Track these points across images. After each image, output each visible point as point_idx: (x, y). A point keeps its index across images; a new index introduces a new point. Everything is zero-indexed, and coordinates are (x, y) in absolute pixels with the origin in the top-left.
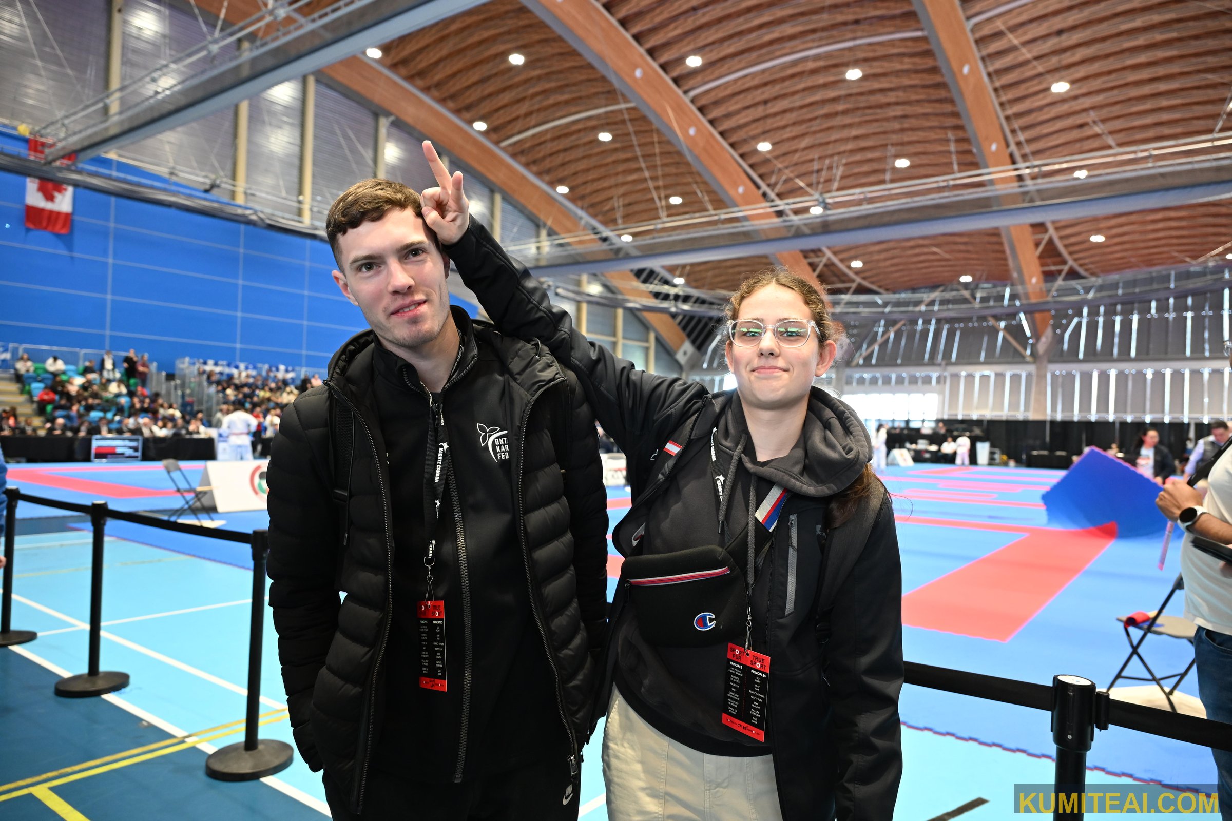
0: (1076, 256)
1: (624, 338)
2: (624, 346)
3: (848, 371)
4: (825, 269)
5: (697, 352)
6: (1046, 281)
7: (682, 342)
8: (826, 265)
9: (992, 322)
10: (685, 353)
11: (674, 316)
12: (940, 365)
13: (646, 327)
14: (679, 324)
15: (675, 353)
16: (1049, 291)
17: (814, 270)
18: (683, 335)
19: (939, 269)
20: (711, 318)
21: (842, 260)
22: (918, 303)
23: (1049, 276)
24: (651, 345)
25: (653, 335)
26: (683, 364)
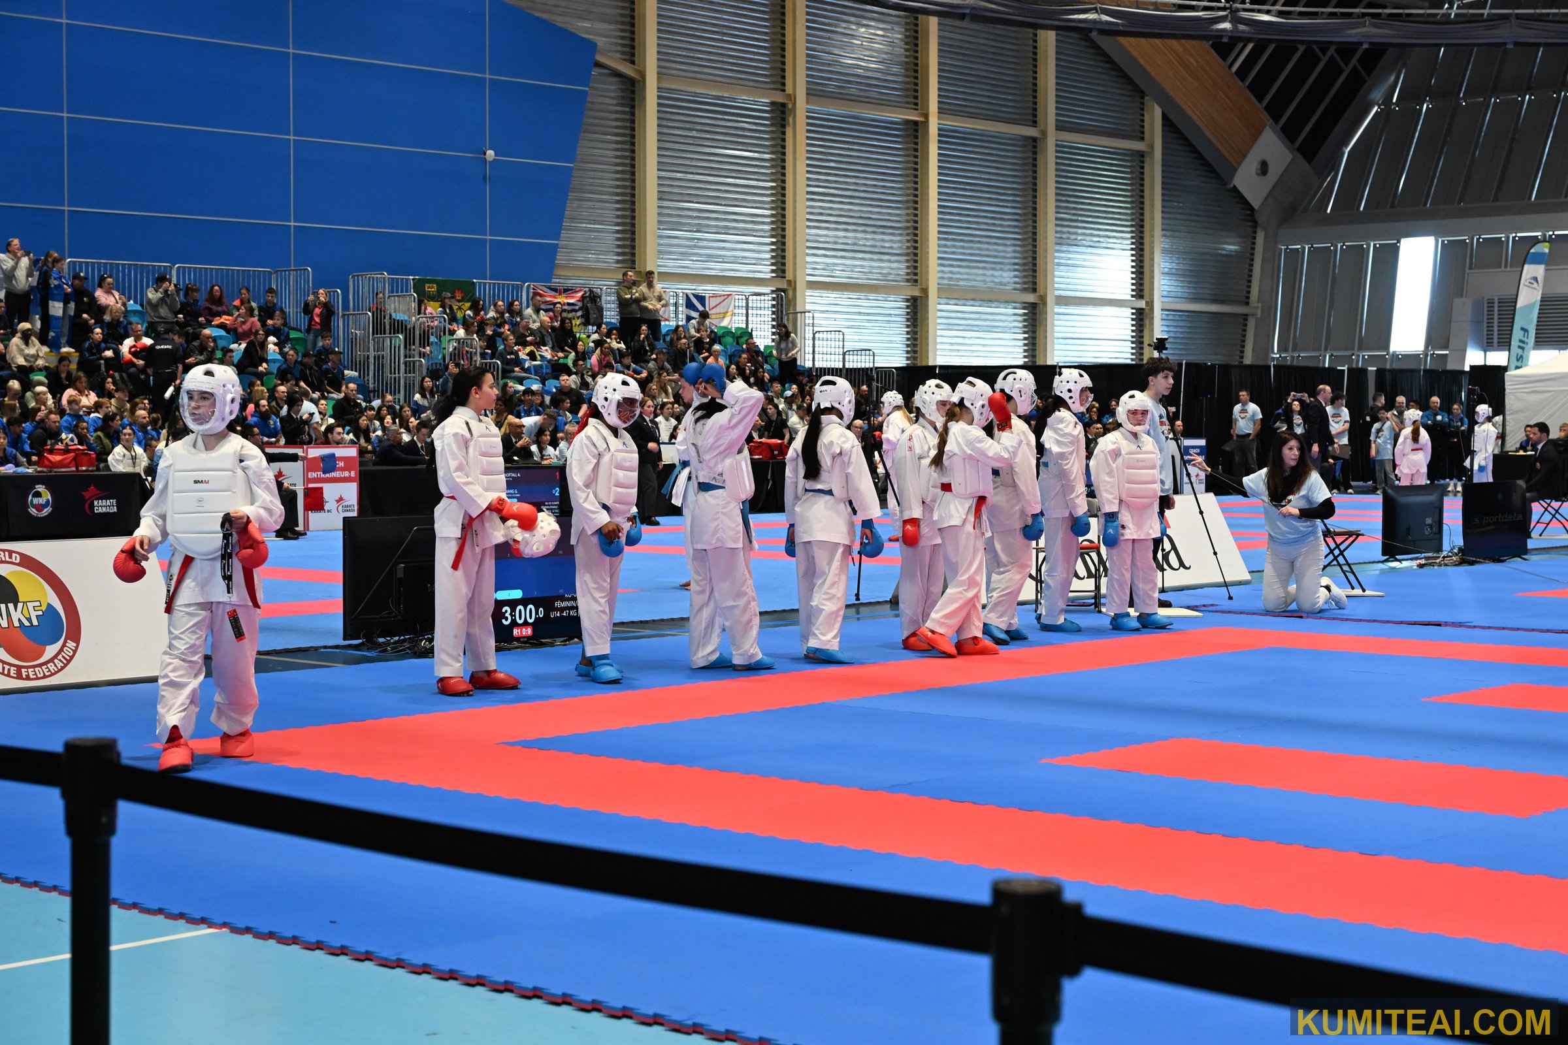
1: (1061, 127)
2: (1059, 149)
5: (1304, 164)
7: (1256, 134)
10: (1264, 168)
13: (1137, 92)
14: (1242, 73)
15: (1233, 171)
18: (1258, 109)
24: (1152, 147)
25: (1158, 111)
26: (1256, 204)
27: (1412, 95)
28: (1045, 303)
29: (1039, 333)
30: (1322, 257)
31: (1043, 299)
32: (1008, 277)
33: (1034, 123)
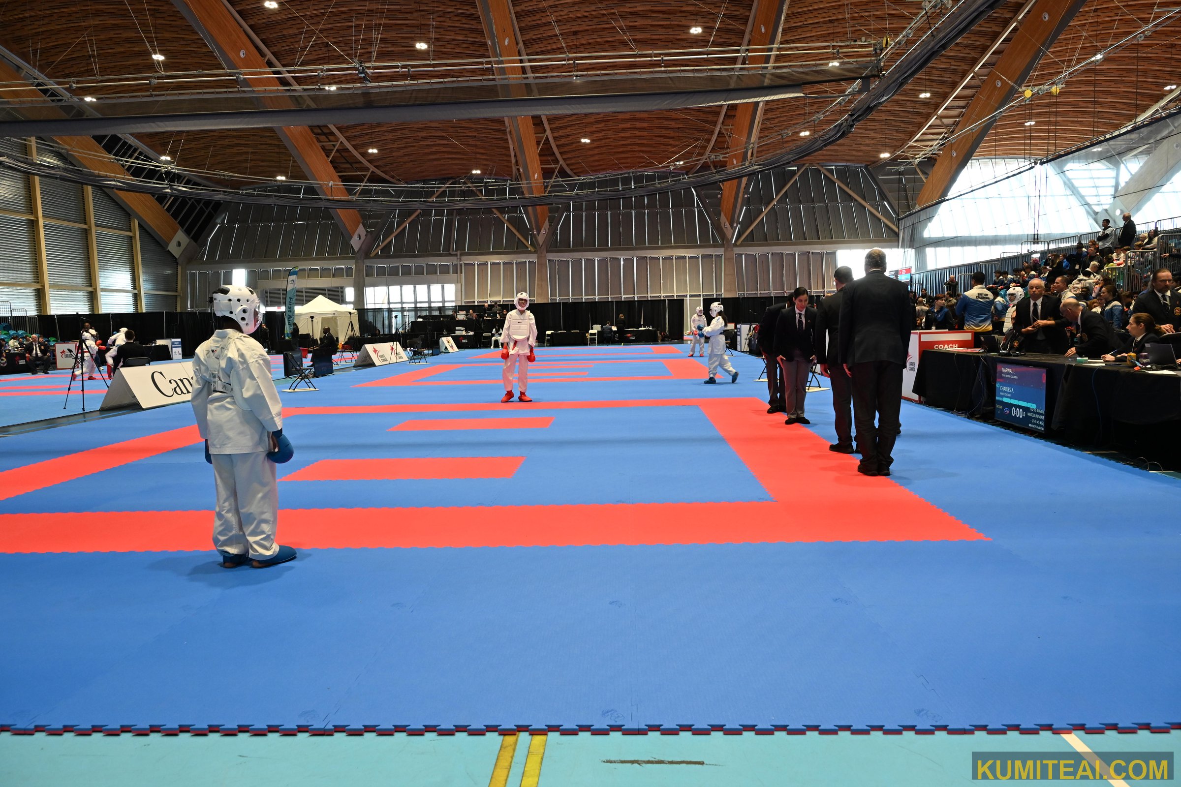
0: (565, 157)
1: (97, 225)
2: (97, 233)
3: (368, 263)
4: (338, 154)
5: (193, 243)
6: (544, 179)
7: (175, 232)
8: (338, 151)
9: (497, 214)
10: (179, 244)
11: (161, 198)
12: (456, 255)
13: (127, 214)
14: (168, 210)
15: (167, 246)
16: (546, 187)
17: (328, 157)
18: (175, 223)
19: (451, 162)
20: (207, 203)
21: (355, 147)
22: (431, 194)
23: (547, 174)
24: (135, 234)
25: (136, 222)
26: (177, 257)
27: (231, 221)
28: (96, 291)
29: (95, 302)
30: (204, 275)
31: (96, 289)
32: (80, 281)
33: (85, 223)
